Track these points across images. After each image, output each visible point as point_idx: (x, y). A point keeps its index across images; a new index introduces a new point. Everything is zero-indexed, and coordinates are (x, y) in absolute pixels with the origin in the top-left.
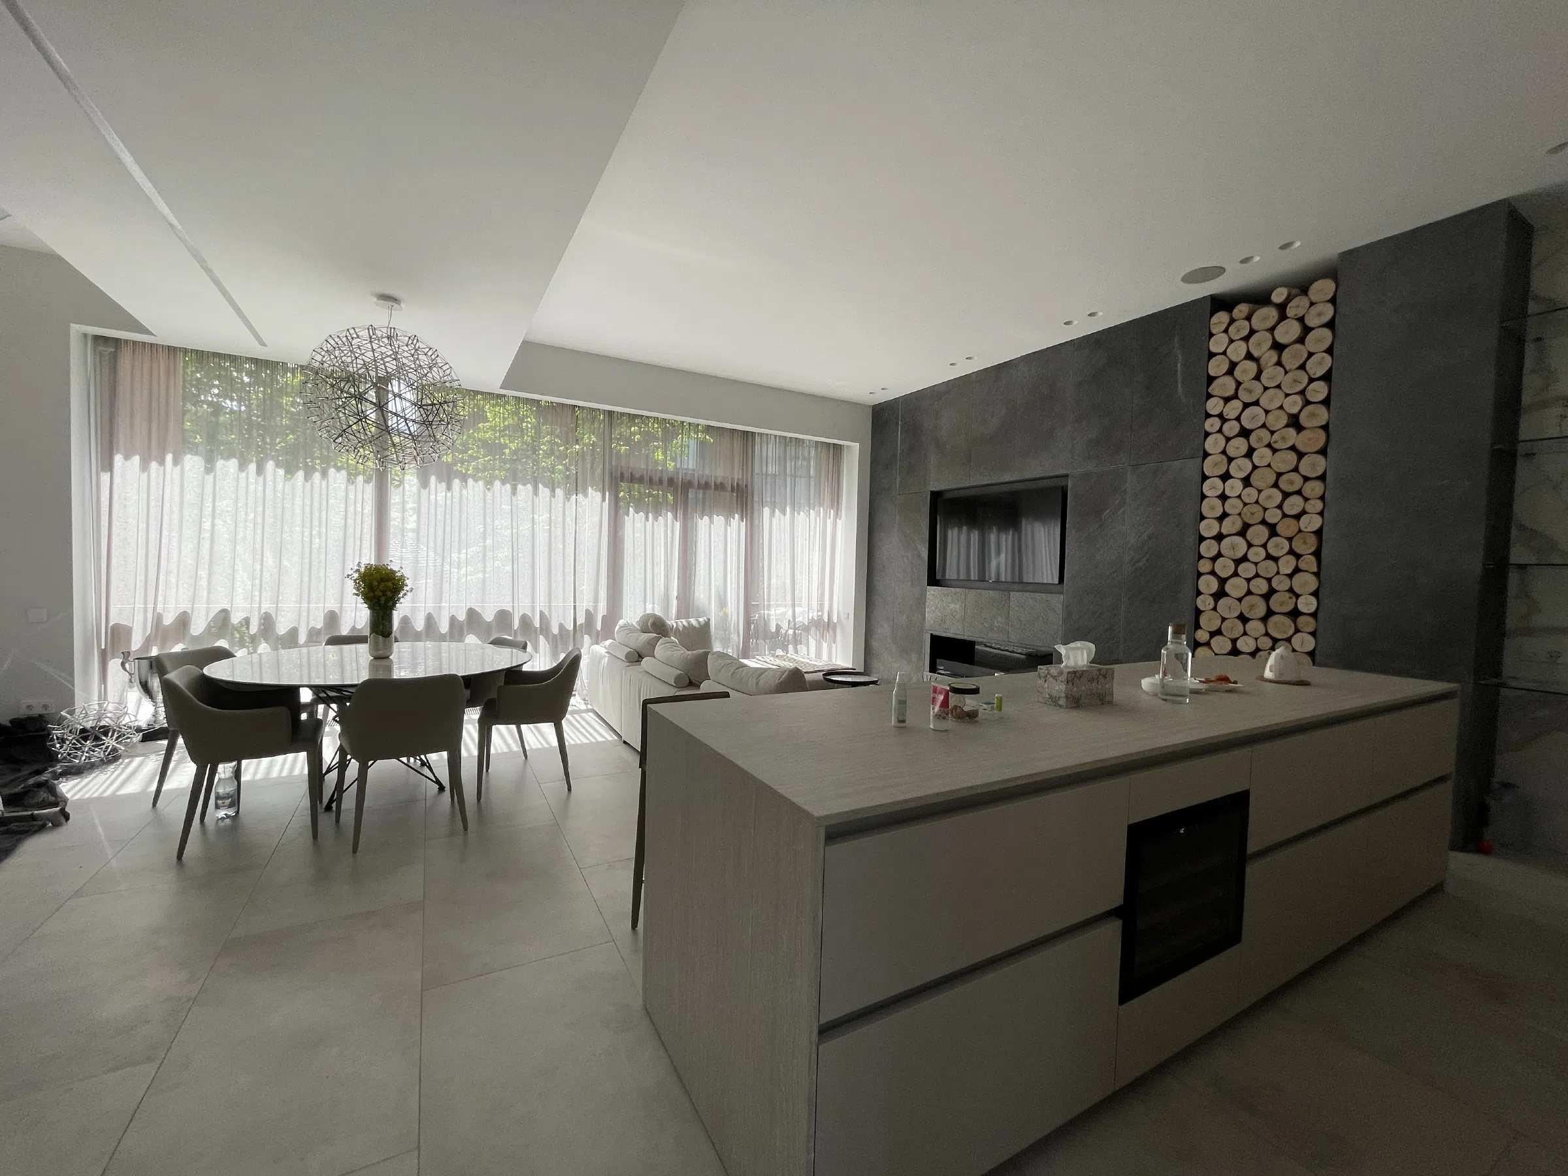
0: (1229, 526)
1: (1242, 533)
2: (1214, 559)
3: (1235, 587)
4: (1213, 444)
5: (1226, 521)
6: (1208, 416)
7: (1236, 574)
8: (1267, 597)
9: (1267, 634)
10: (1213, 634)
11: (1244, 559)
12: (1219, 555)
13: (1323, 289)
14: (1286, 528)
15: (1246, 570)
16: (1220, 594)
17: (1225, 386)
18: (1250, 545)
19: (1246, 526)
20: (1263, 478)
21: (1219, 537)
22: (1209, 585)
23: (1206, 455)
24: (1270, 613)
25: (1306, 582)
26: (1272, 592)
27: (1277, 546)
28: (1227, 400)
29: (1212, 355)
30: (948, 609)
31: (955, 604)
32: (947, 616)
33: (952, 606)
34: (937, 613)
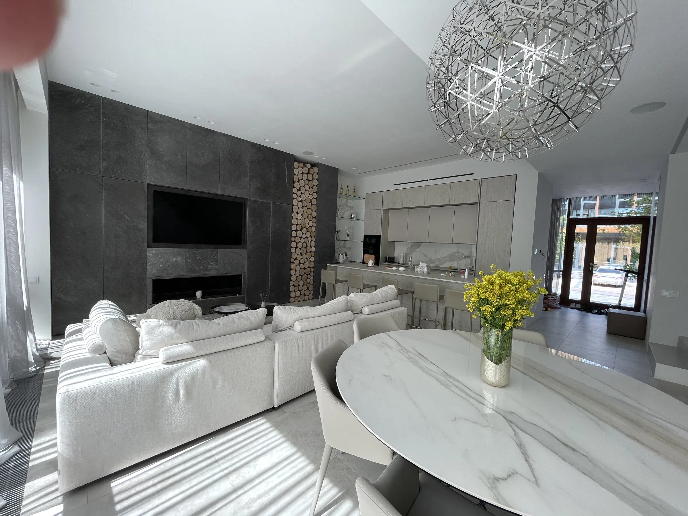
0: (299, 228)
1: (301, 230)
3: (300, 245)
4: (295, 202)
5: (298, 226)
6: (294, 193)
12: (296, 236)
13: (316, 169)
14: (309, 229)
15: (302, 240)
16: (296, 248)
17: (297, 185)
18: (303, 234)
20: (305, 215)
21: (296, 231)
22: (294, 245)
23: (293, 205)
24: (307, 252)
25: (313, 244)
26: (307, 246)
27: (308, 234)
28: (298, 190)
29: (295, 175)
30: (170, 262)
31: (176, 258)
32: (169, 266)
33: (174, 259)
34: (160, 265)
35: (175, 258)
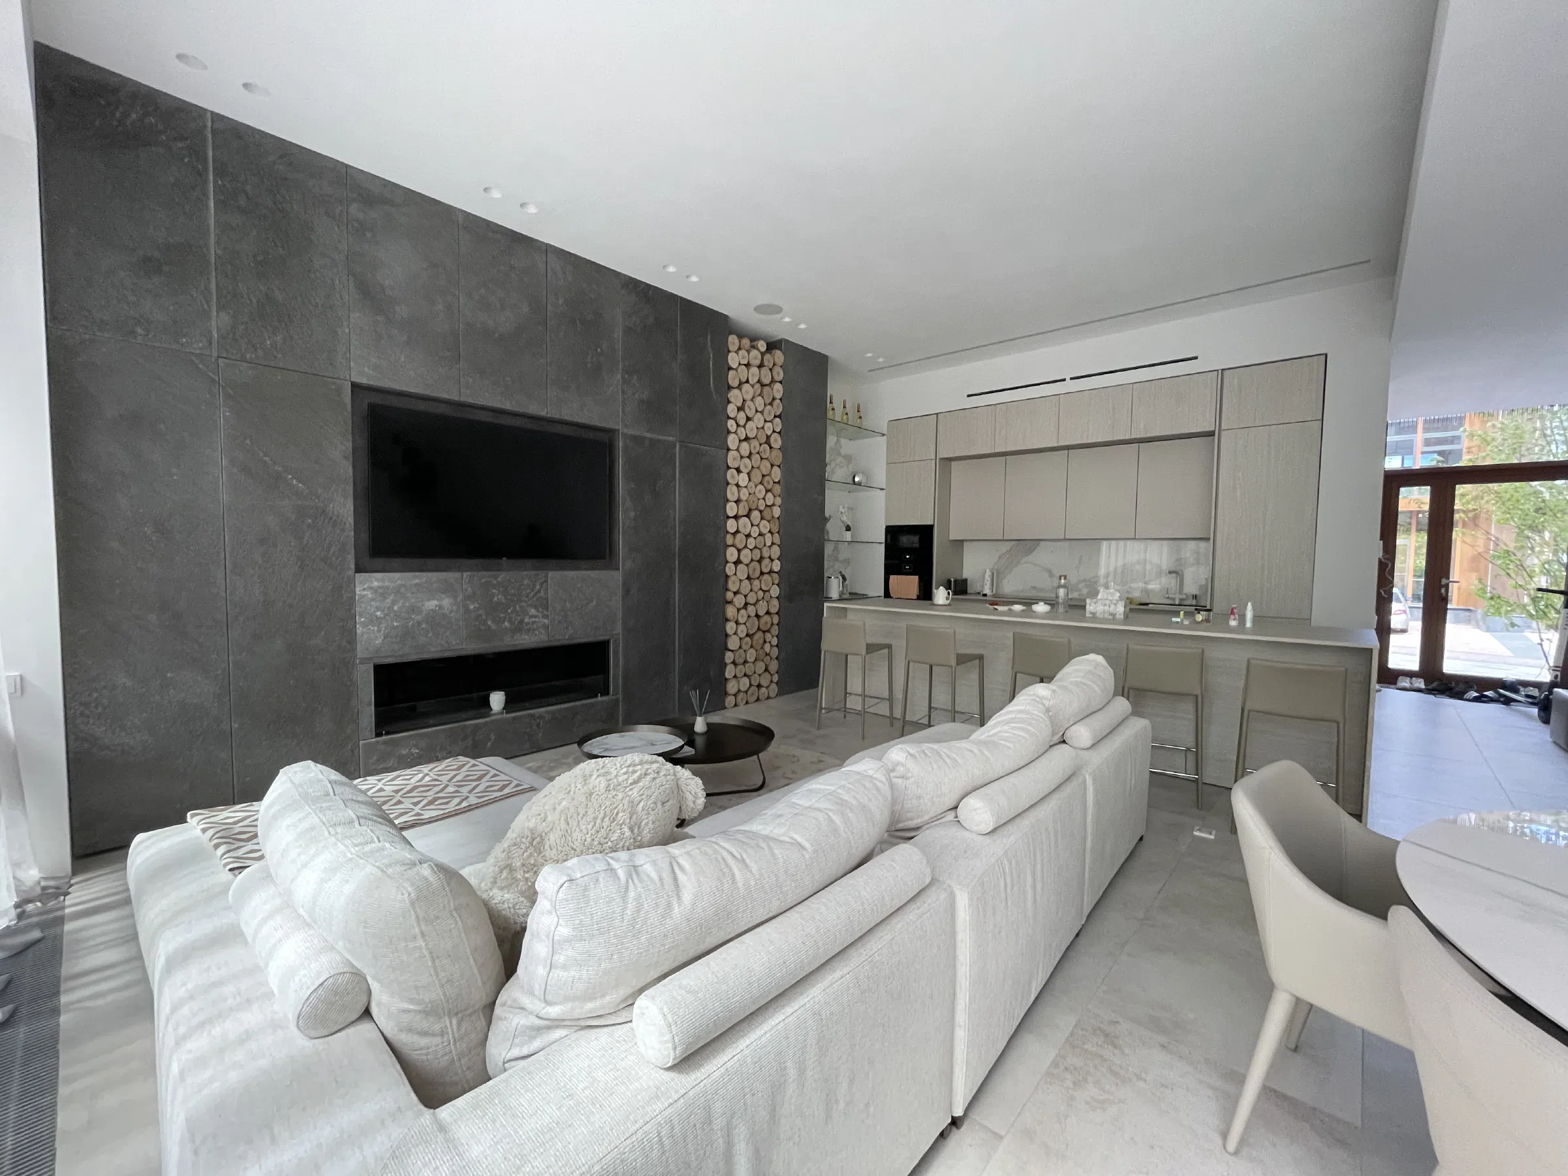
0: (743, 511)
1: (748, 516)
2: (735, 534)
3: (746, 556)
4: (732, 441)
5: (741, 505)
6: (729, 418)
7: (746, 547)
8: (760, 561)
9: (761, 589)
10: (735, 593)
11: (748, 536)
12: (737, 532)
13: (779, 356)
14: (767, 514)
15: (751, 543)
16: (737, 562)
17: (735, 396)
18: (752, 525)
19: (750, 510)
20: (757, 477)
21: (736, 517)
22: (731, 554)
23: (728, 449)
24: (762, 573)
25: (776, 552)
26: (762, 558)
27: (764, 526)
28: (740, 409)
29: (730, 368)
30: (420, 612)
31: (438, 600)
32: (419, 623)
33: (432, 604)
34: (392, 622)
35: (434, 599)
